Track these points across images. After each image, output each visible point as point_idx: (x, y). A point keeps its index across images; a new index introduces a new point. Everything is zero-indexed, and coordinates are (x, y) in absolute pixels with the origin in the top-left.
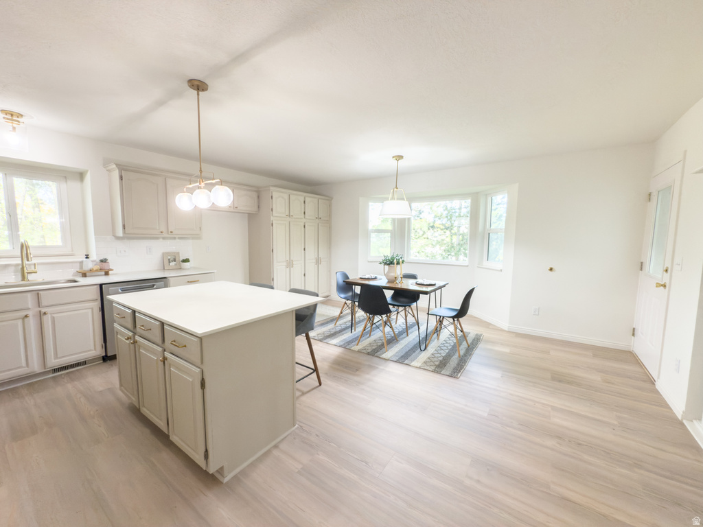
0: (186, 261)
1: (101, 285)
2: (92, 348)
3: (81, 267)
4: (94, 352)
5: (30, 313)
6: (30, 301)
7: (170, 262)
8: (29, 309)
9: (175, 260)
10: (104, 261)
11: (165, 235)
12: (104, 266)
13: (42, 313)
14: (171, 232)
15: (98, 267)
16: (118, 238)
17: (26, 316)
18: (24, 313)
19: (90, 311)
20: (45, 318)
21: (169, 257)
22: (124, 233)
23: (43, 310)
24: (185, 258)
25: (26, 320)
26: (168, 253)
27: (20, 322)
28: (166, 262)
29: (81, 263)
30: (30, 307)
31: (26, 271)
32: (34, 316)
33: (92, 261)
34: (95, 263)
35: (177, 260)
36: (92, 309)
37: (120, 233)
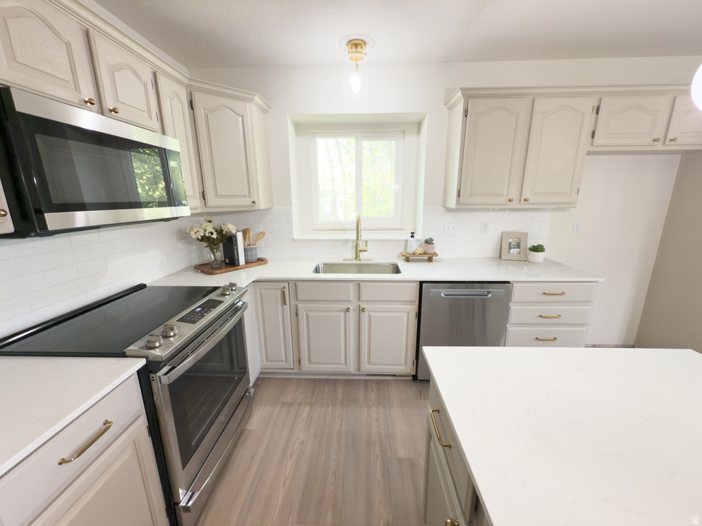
0: (538, 249)
1: (421, 283)
2: (403, 362)
3: (406, 247)
4: (404, 367)
5: (351, 307)
6: (352, 293)
7: (510, 248)
8: (350, 301)
9: (518, 246)
10: (429, 242)
11: (514, 205)
12: (430, 249)
13: (361, 309)
14: (525, 200)
15: (421, 250)
16: (449, 210)
17: (348, 310)
18: (346, 306)
19: (405, 315)
20: (362, 314)
21: (511, 240)
22: (458, 202)
23: (363, 306)
24: (536, 244)
25: (347, 313)
26: (510, 234)
27: (342, 315)
28: (505, 247)
29: (407, 241)
30: (351, 299)
31: (359, 249)
32: (353, 310)
33: (417, 240)
34: (420, 243)
35: (522, 245)
36: (408, 313)
37: (452, 203)
